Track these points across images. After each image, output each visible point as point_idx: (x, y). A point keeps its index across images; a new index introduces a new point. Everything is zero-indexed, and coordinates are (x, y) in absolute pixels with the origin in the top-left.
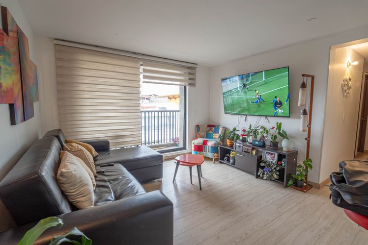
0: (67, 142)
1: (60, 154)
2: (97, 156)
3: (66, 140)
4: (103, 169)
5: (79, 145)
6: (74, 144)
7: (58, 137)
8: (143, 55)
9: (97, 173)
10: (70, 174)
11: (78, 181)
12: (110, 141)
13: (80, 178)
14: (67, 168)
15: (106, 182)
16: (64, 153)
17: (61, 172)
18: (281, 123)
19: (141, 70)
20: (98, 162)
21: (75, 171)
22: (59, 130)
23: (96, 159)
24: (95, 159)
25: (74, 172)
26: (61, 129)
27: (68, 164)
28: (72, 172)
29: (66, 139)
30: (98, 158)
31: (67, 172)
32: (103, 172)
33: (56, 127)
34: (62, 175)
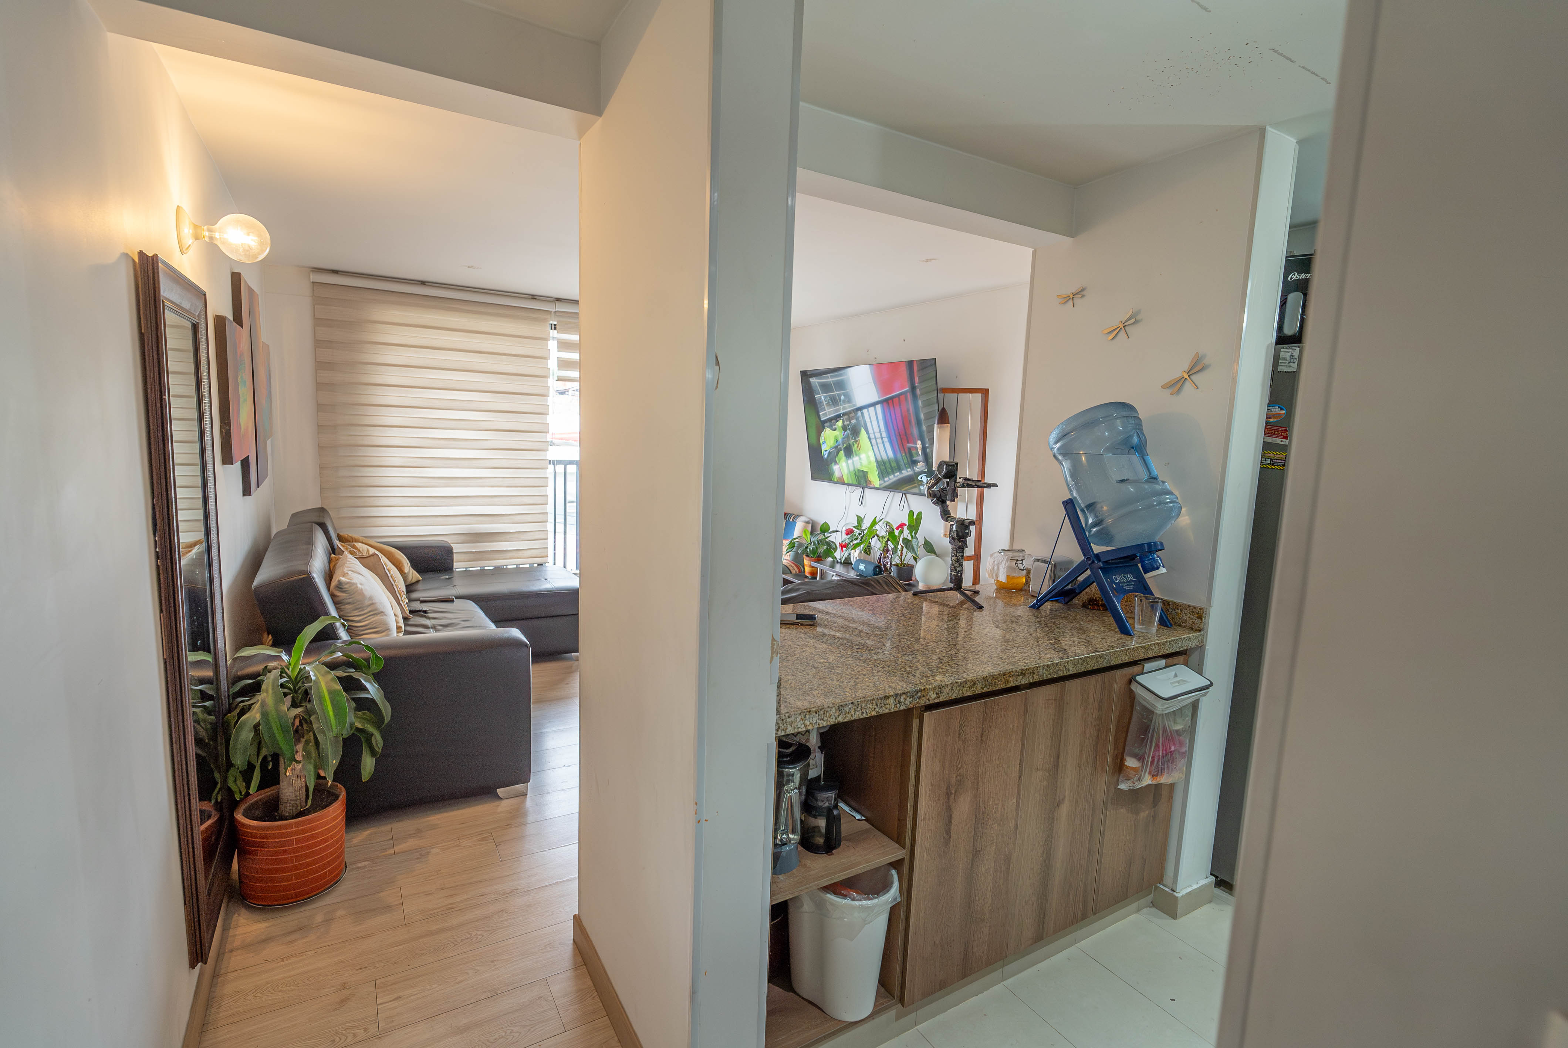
0: (341, 538)
1: (330, 561)
2: (418, 582)
3: (338, 534)
4: (424, 607)
5: (369, 547)
6: (358, 545)
7: (323, 526)
8: (558, 300)
9: (411, 612)
10: (354, 586)
11: (367, 602)
12: (456, 548)
13: (371, 598)
14: (348, 577)
15: (429, 628)
16: (338, 559)
17: (339, 581)
18: (920, 514)
19: (552, 345)
20: (415, 595)
21: (361, 584)
22: (322, 510)
23: (414, 587)
24: (410, 588)
25: (359, 586)
26: (325, 507)
27: (350, 573)
28: (357, 584)
29: (341, 534)
30: (420, 586)
31: (348, 583)
32: (425, 612)
33: (313, 502)
34: (340, 586)
